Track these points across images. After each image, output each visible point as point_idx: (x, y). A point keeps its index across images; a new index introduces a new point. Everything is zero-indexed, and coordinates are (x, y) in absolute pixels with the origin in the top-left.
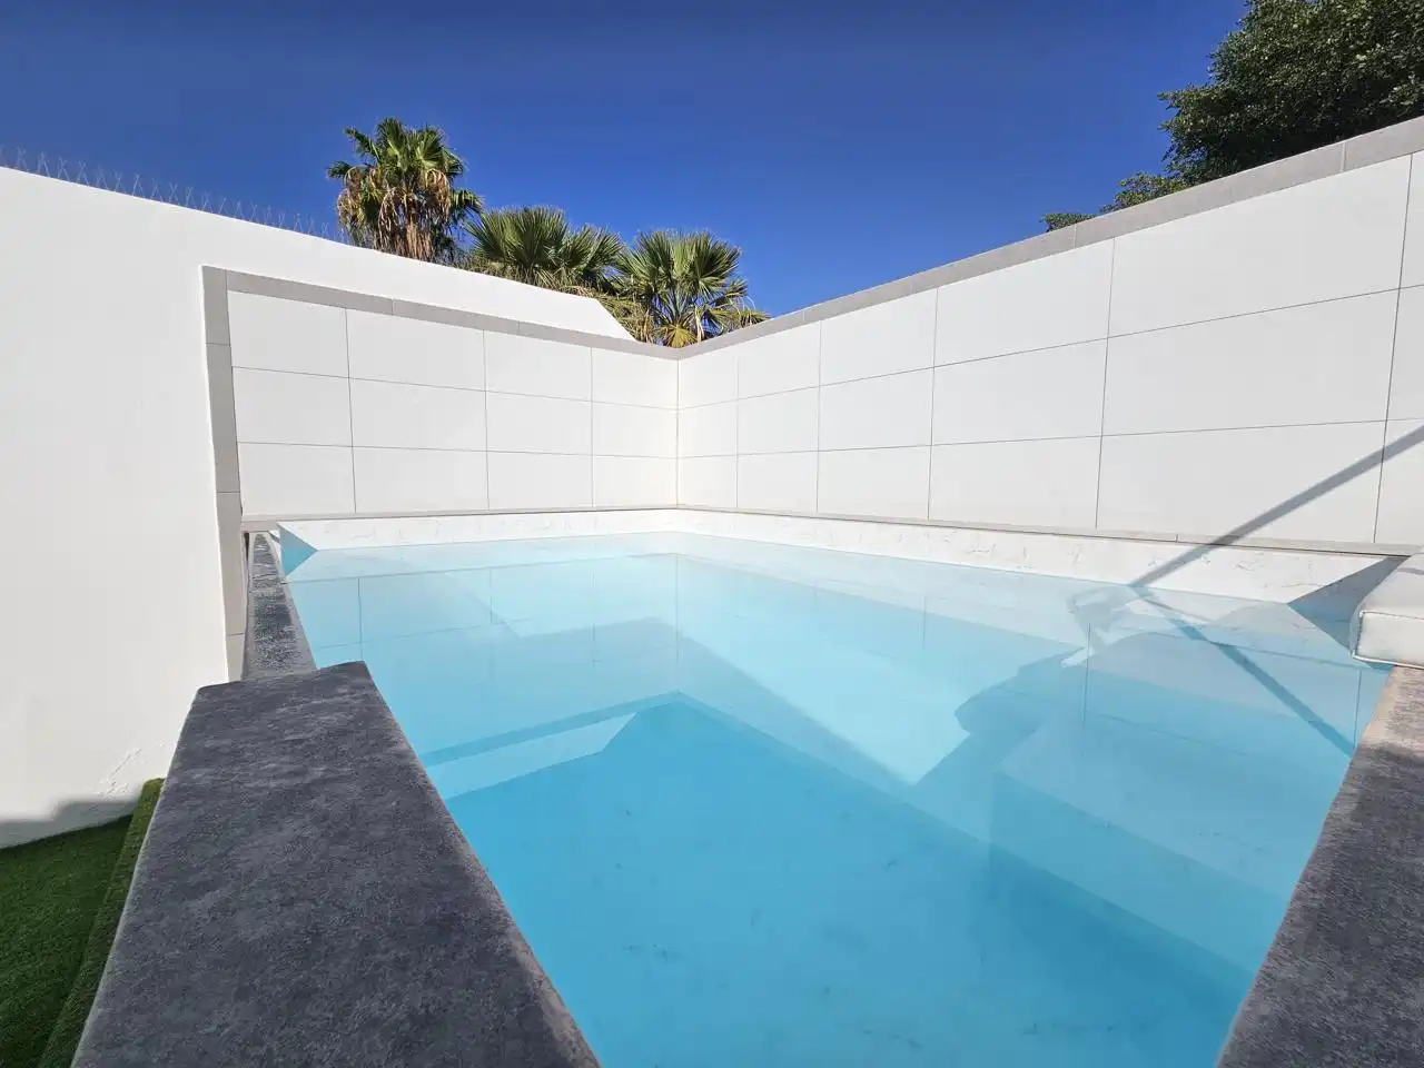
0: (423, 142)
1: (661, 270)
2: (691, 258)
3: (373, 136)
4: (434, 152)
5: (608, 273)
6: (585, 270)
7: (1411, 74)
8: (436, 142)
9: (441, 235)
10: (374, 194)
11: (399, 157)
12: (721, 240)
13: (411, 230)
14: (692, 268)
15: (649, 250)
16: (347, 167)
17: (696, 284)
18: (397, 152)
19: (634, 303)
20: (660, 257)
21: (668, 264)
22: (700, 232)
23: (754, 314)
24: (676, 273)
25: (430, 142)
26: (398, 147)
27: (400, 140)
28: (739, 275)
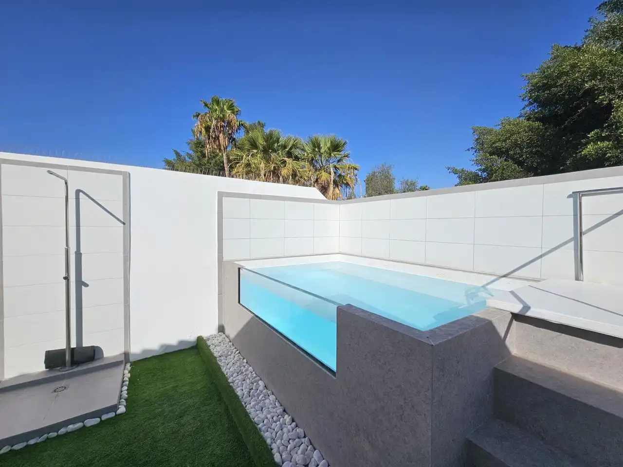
0: (227, 104)
1: (317, 149)
2: (329, 145)
3: (209, 102)
4: (231, 107)
5: (297, 152)
6: (288, 151)
7: (606, 92)
8: (232, 104)
9: (231, 137)
10: (209, 124)
11: (218, 109)
12: (340, 139)
13: (221, 135)
14: (329, 149)
15: (312, 142)
16: (199, 114)
17: (330, 154)
18: (217, 108)
19: (306, 163)
20: (316, 145)
21: (320, 148)
22: (332, 135)
23: (354, 166)
24: (322, 151)
25: (230, 104)
26: (218, 106)
27: (218, 103)
28: (347, 150)
